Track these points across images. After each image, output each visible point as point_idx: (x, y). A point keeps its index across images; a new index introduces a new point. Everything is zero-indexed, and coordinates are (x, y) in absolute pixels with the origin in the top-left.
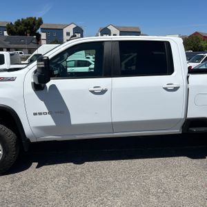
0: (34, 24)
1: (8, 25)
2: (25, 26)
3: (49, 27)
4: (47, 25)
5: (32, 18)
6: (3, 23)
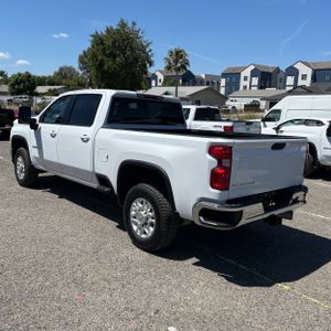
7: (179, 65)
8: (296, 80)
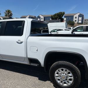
0: (61, 14)
1: (52, 16)
2: (58, 16)
3: (68, 15)
4: (67, 14)
5: (61, 12)
6: (50, 15)
7: (9, 15)
8: (40, 19)
